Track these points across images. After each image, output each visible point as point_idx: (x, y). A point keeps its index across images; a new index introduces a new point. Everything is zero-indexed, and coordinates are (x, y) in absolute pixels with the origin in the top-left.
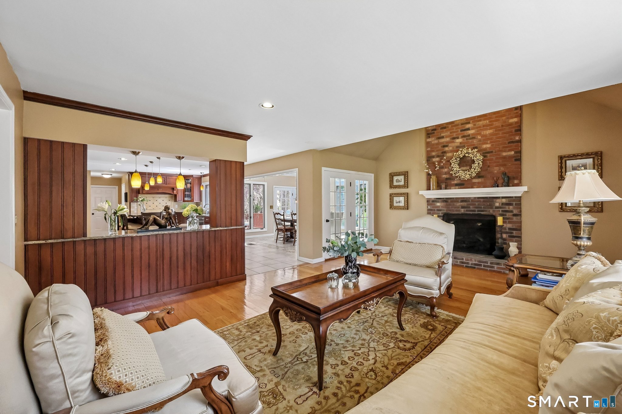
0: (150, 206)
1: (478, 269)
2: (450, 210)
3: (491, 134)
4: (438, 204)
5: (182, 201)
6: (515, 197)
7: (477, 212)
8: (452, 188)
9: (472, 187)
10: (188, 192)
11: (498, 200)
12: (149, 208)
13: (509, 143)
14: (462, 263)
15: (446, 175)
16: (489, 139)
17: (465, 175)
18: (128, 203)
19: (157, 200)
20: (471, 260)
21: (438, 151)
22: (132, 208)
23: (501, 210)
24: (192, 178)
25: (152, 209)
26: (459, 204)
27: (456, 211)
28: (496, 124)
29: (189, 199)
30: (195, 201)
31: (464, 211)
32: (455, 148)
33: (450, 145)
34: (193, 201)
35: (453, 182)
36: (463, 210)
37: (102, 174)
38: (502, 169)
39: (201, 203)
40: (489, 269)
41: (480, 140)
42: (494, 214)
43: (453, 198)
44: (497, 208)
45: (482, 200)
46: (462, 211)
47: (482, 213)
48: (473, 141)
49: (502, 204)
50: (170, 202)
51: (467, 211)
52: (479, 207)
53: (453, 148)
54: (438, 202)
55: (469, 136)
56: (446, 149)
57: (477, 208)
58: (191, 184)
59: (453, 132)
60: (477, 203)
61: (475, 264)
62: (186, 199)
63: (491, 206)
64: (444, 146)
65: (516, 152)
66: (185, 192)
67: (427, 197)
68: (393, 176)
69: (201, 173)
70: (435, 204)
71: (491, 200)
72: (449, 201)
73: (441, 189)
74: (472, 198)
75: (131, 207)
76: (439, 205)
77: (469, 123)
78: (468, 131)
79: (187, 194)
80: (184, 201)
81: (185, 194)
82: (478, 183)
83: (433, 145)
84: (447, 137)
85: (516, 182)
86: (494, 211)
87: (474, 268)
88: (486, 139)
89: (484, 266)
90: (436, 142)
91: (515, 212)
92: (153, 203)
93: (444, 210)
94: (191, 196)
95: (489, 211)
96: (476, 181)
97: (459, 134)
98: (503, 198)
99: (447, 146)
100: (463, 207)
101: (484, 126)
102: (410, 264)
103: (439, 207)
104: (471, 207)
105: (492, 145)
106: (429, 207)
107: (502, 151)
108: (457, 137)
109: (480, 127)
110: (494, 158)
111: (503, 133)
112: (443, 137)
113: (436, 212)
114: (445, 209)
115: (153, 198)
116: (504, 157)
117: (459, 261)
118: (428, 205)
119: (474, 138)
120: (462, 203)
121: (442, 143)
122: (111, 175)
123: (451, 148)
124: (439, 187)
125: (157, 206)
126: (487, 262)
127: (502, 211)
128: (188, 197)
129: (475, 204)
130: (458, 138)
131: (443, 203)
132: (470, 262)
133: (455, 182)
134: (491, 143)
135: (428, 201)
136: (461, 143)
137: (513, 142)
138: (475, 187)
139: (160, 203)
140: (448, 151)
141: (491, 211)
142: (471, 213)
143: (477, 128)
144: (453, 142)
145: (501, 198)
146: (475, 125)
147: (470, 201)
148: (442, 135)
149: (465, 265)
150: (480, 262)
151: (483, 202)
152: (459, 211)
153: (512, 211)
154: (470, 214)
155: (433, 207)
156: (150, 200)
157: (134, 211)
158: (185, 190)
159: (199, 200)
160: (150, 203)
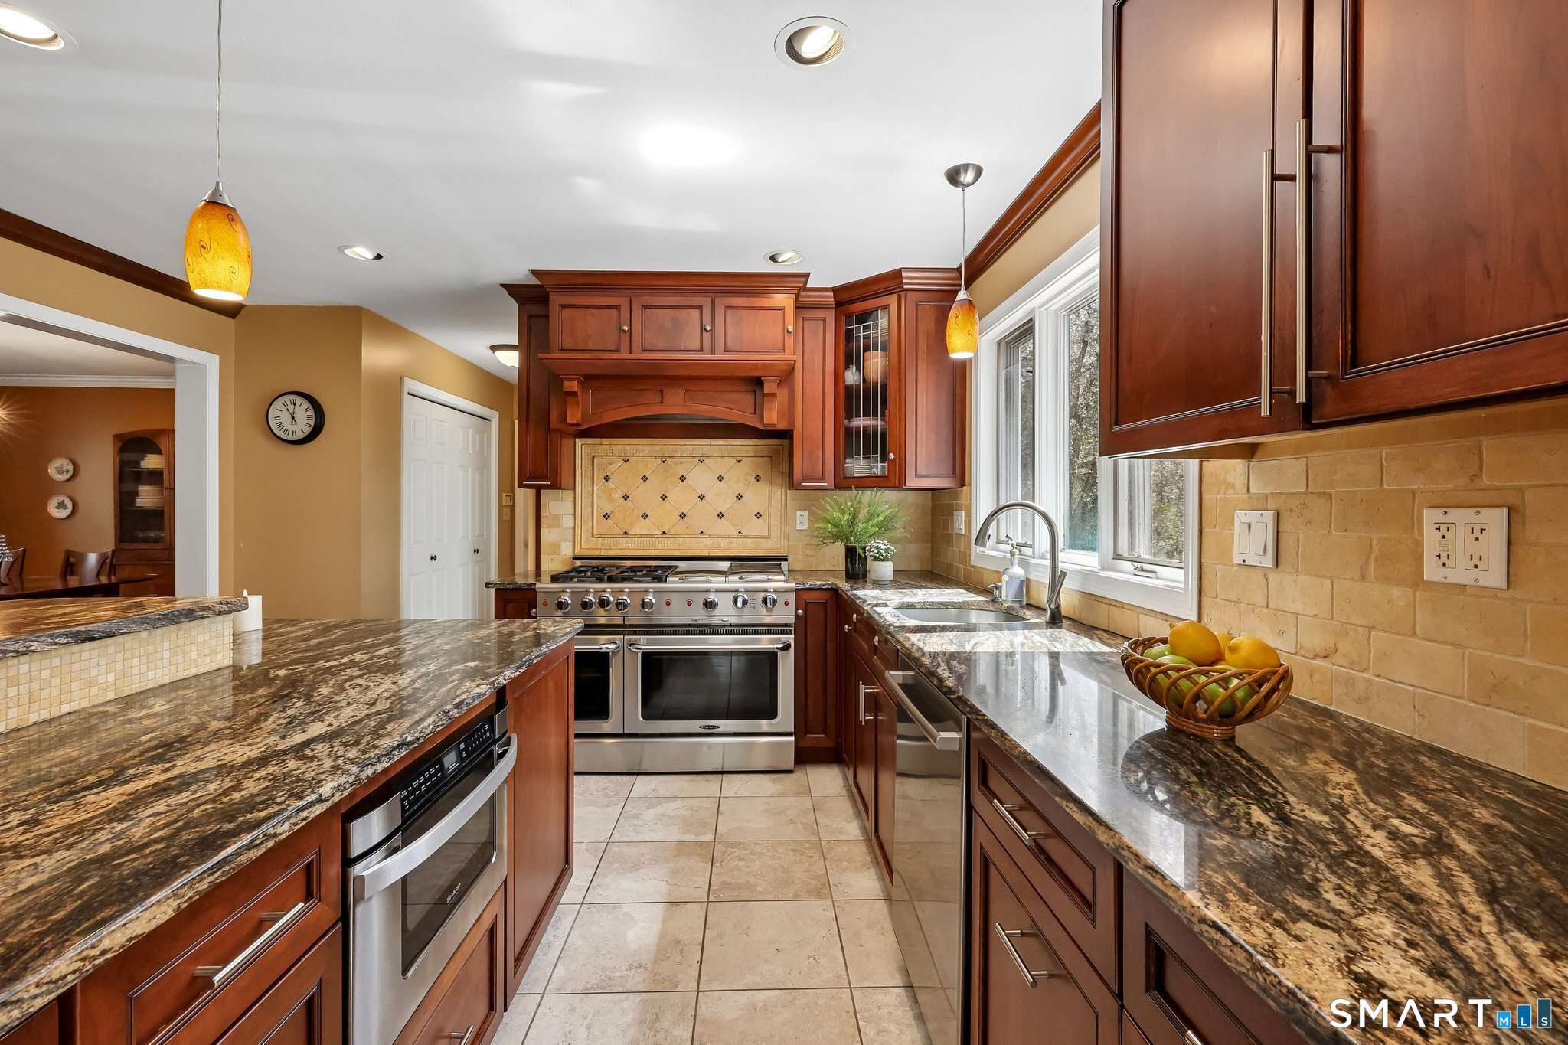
0: (645, 516)
5: (833, 482)
10: (867, 413)
12: (641, 528)
19: (683, 478)
22: (550, 526)
24: (891, 302)
25: (658, 532)
29: (878, 469)
30: (912, 482)
34: (900, 485)
37: (494, 348)
39: (963, 501)
50: (763, 488)
58: (884, 349)
62: (857, 466)
66: (849, 417)
75: (543, 521)
79: (858, 429)
80: (843, 482)
81: (849, 430)
92: (664, 497)
94: (879, 444)
115: (664, 459)
125: (682, 516)
128: (866, 452)
139: (702, 497)
156: (644, 478)
157: (556, 547)
158: (850, 401)
159: (948, 476)
160: (645, 496)
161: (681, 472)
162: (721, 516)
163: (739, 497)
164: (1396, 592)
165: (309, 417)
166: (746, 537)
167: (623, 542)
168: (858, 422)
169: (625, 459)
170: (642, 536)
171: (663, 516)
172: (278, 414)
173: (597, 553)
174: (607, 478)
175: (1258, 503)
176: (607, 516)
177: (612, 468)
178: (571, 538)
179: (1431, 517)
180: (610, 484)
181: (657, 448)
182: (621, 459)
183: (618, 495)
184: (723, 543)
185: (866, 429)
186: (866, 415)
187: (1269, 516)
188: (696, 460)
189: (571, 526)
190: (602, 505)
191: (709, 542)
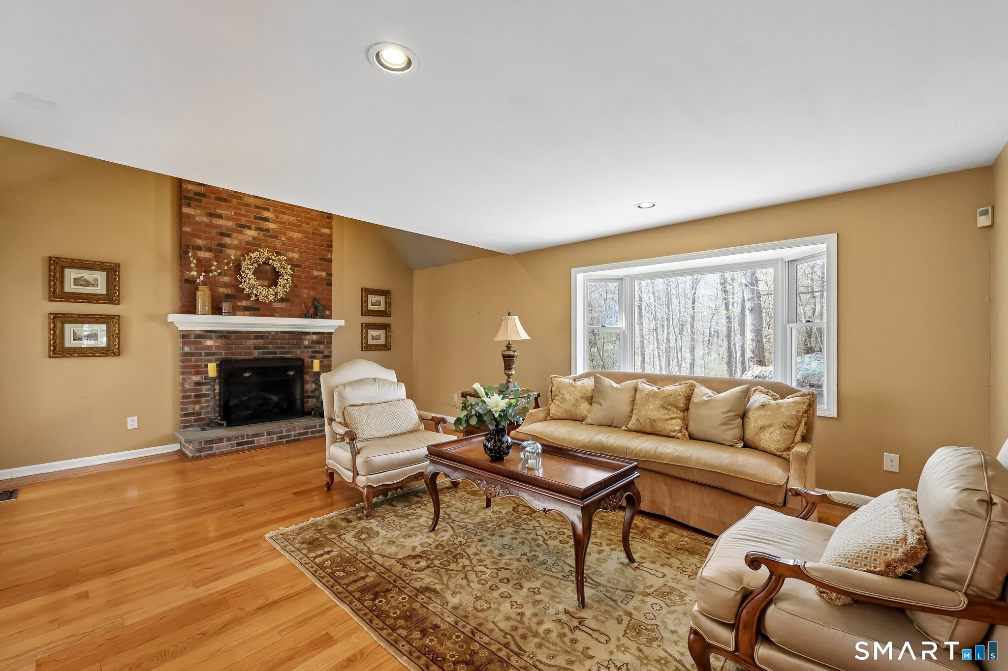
1: (304, 439)
2: (233, 354)
3: (300, 240)
4: (209, 343)
6: (327, 332)
7: (280, 354)
8: (238, 313)
9: (272, 316)
11: (308, 337)
13: (320, 259)
14: (281, 437)
15: (227, 290)
16: (296, 246)
17: (266, 294)
20: (294, 429)
21: (207, 238)
23: (310, 350)
26: (250, 342)
27: (246, 354)
28: (306, 227)
31: (259, 353)
32: (243, 243)
33: (234, 235)
35: (239, 304)
36: (256, 351)
38: (313, 293)
40: (317, 435)
41: (284, 244)
42: (302, 357)
43: (241, 332)
44: (306, 347)
45: (287, 336)
46: (256, 354)
47: (286, 356)
48: (274, 241)
49: (313, 342)
51: (263, 353)
52: (282, 346)
53: (240, 242)
54: (211, 338)
55: (268, 230)
56: (227, 240)
57: (278, 348)
59: (240, 213)
60: (279, 341)
61: (300, 434)
63: (298, 346)
64: (222, 234)
65: (327, 274)
67: (180, 329)
68: (63, 268)
70: (200, 343)
71: (297, 336)
72: (233, 336)
73: (221, 314)
74: (273, 333)
76: (212, 344)
77: (268, 210)
78: (268, 223)
82: (282, 309)
83: (199, 223)
84: (229, 219)
85: (327, 313)
86: (302, 352)
87: (298, 440)
88: (292, 245)
89: (312, 433)
90: (205, 220)
91: (326, 353)
93: (221, 354)
95: (296, 353)
96: (278, 306)
97: (252, 222)
98: (314, 333)
99: (229, 236)
100: (256, 348)
101: (290, 224)
102: (388, 437)
103: (210, 347)
104: (270, 346)
105: (300, 256)
106: (187, 349)
107: (311, 268)
108: (248, 226)
109: (284, 223)
110: (303, 275)
111: (314, 244)
112: (220, 216)
113: (203, 357)
114: (223, 352)
116: (315, 278)
117: (275, 436)
118: (184, 344)
119: (276, 237)
120: (255, 341)
121: (219, 227)
123: (235, 242)
124: (217, 310)
126: (315, 427)
127: (313, 352)
129: (277, 343)
130: (249, 228)
131: (219, 341)
132: (293, 433)
133: (244, 303)
134: (299, 252)
135: (185, 336)
136: (254, 238)
137: (324, 259)
138: (277, 315)
140: (229, 245)
141: (298, 352)
142: (270, 356)
143: (280, 223)
144: (241, 233)
145: (312, 333)
146: (277, 217)
147: (270, 338)
148: (219, 211)
149: (284, 440)
150: (306, 428)
151: (289, 339)
152: (250, 353)
153: (322, 352)
154: (268, 359)
155: (197, 349)
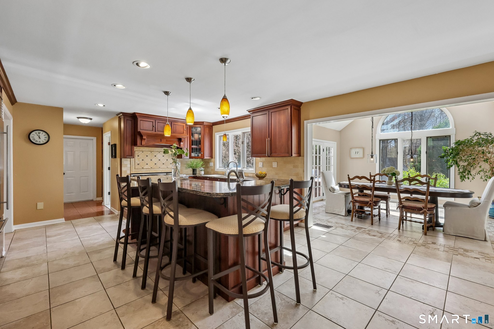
0: (147, 164)
5: (188, 157)
10: (196, 145)
12: (146, 167)
18: (118, 159)
19: (155, 156)
22: (124, 167)
24: (201, 126)
29: (199, 155)
30: (205, 158)
34: (203, 158)
37: (78, 118)
39: (212, 161)
62: (193, 155)
69: (223, 117)
75: (123, 166)
80: (191, 157)
81: (192, 148)
92: (151, 160)
94: (199, 150)
115: (151, 152)
122: (91, 119)
125: (155, 164)
128: (196, 152)
139: (159, 160)
156: (147, 156)
157: (126, 172)
158: (192, 143)
159: (210, 157)
160: (147, 160)
161: (155, 154)
162: (163, 164)
163: (167, 160)
164: (271, 168)
165: (45, 137)
166: (169, 168)
167: (142, 170)
168: (193, 146)
169: (143, 152)
170: (147, 169)
171: (151, 164)
172: (33, 136)
173: (136, 173)
174: (138, 156)
175: (261, 162)
176: (138, 164)
177: (139, 154)
178: (130, 169)
179: (273, 163)
180: (139, 157)
181: (150, 149)
182: (141, 152)
183: (141, 160)
184: (164, 169)
185: (194, 148)
186: (194, 145)
187: (262, 163)
188: (158, 152)
189: (130, 166)
190: (137, 162)
191: (161, 169)
